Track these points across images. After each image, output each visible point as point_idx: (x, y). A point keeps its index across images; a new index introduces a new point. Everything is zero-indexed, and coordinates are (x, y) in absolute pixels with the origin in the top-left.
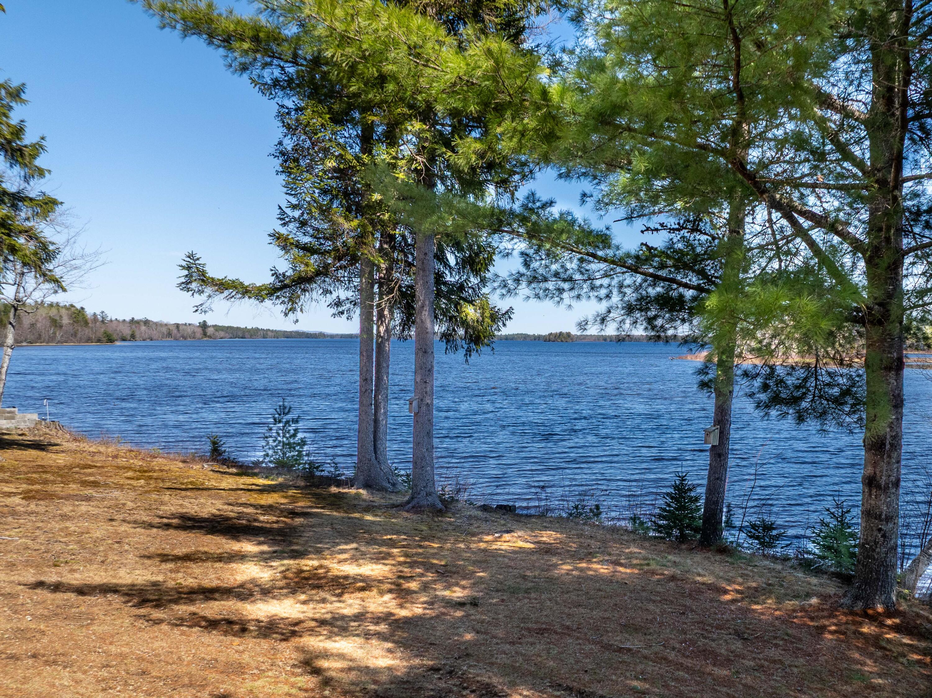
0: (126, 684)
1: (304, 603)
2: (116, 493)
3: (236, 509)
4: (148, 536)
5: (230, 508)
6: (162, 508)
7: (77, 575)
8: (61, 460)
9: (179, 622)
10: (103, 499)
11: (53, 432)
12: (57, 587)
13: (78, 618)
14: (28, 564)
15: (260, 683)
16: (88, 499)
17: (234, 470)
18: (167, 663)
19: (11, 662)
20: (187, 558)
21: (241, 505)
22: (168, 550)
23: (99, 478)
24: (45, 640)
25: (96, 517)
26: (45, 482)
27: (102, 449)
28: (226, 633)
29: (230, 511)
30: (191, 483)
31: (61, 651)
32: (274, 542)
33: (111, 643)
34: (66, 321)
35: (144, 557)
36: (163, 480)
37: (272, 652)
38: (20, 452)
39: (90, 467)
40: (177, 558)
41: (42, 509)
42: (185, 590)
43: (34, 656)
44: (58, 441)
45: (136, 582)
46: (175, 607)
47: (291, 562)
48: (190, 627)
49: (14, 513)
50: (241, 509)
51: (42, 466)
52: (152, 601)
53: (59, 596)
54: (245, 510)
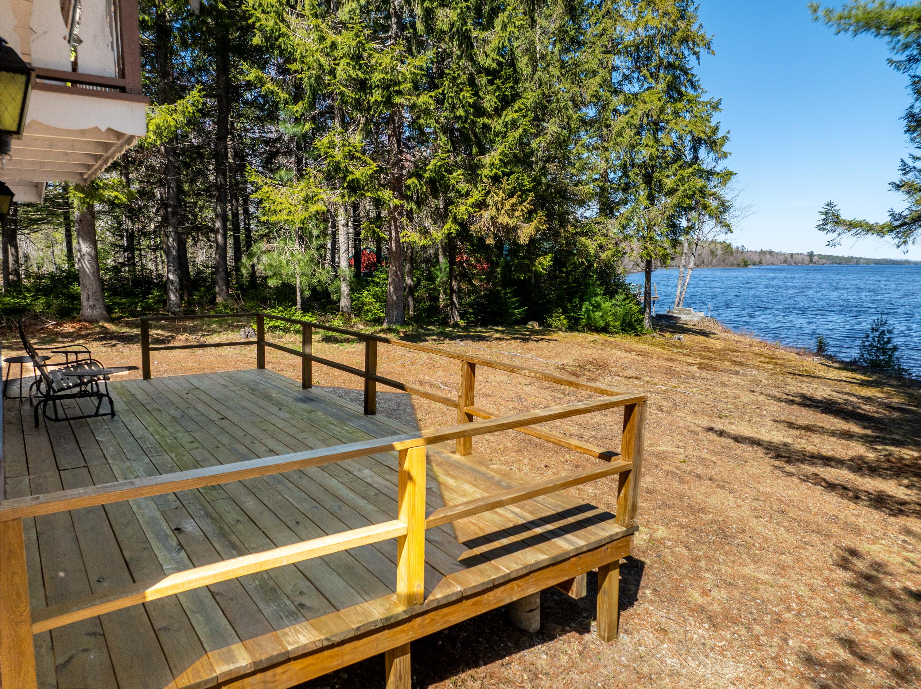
0: (771, 517)
1: (907, 487)
2: (755, 372)
3: (842, 396)
4: (779, 407)
5: (837, 395)
6: (787, 387)
7: (733, 427)
8: (719, 344)
9: (806, 479)
10: (747, 375)
11: (712, 325)
12: (721, 433)
13: (736, 457)
14: (704, 413)
15: (875, 548)
16: (737, 374)
17: (837, 365)
18: (799, 509)
19: (698, 479)
20: (808, 428)
21: (846, 393)
22: (793, 420)
23: (743, 360)
24: (717, 469)
25: (742, 387)
26: (710, 358)
27: (742, 339)
28: (842, 496)
29: (839, 398)
30: (806, 371)
31: (727, 480)
32: (876, 428)
33: (759, 483)
34: (719, 252)
35: (776, 421)
36: (785, 367)
37: (883, 523)
38: (694, 337)
39: (736, 351)
40: (800, 427)
41: (709, 377)
42: (808, 454)
43: (711, 479)
44: (715, 331)
45: (773, 440)
46: (802, 466)
47: (893, 449)
48: (815, 484)
49: (694, 377)
50: (846, 397)
51: (707, 347)
52: (785, 457)
53: (723, 439)
54: (849, 398)
